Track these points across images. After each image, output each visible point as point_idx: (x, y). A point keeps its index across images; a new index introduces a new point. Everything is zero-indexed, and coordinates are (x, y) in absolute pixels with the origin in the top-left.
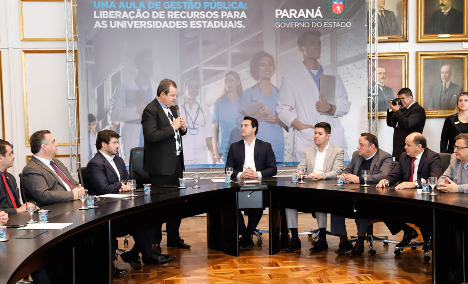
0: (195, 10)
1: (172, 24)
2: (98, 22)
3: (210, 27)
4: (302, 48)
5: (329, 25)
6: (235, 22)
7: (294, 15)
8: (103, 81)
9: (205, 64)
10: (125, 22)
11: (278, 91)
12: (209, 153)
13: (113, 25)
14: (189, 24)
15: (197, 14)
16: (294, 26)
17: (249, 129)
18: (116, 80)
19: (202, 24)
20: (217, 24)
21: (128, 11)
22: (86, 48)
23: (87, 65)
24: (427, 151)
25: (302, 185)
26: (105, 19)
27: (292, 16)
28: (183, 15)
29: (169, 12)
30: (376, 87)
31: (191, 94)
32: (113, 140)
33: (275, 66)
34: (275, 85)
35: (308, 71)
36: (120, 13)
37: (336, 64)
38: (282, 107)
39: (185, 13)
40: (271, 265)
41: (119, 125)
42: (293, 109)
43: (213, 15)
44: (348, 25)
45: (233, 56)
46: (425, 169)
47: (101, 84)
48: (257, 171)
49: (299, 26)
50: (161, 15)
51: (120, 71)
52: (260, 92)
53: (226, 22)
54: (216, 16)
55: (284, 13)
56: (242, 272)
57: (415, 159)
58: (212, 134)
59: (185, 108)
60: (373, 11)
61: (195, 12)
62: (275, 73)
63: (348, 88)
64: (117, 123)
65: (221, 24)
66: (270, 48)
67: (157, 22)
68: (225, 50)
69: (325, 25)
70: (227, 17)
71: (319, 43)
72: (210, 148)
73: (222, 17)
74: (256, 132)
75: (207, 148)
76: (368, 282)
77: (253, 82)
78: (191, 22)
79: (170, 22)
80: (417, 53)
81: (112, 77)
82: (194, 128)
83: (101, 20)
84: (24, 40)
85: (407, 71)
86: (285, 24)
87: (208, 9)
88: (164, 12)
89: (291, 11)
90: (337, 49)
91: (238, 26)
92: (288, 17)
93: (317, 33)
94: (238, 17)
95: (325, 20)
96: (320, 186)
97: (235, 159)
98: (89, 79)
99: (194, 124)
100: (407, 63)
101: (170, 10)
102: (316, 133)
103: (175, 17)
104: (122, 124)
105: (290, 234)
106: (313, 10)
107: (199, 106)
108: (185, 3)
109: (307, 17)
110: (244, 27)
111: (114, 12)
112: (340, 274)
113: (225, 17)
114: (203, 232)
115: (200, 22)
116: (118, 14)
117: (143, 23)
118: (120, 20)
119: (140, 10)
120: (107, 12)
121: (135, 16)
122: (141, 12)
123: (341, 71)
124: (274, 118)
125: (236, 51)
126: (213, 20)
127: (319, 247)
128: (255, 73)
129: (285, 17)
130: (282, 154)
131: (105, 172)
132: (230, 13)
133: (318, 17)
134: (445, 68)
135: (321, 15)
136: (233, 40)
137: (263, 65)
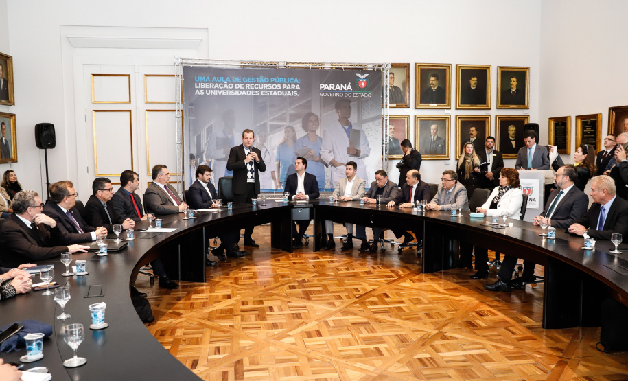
0: (265, 83)
1: (249, 93)
2: (197, 91)
3: (275, 95)
4: (338, 111)
5: (356, 95)
6: (292, 92)
7: (333, 88)
8: (201, 132)
9: (271, 121)
10: (216, 91)
11: (321, 140)
12: (273, 181)
13: (208, 93)
14: (260, 93)
15: (266, 86)
16: (333, 95)
17: (300, 166)
18: (209, 130)
19: (270, 93)
20: (280, 93)
21: (218, 84)
22: (189, 108)
23: (190, 120)
24: (421, 182)
25: (336, 204)
26: (202, 89)
28: (257, 86)
29: (247, 85)
30: (388, 138)
31: (261, 141)
32: (207, 173)
33: (319, 122)
35: (342, 126)
37: (361, 122)
38: (324, 151)
40: (314, 258)
41: (211, 162)
42: (331, 152)
43: (277, 87)
44: (369, 95)
45: (291, 115)
46: (420, 194)
47: (199, 133)
48: (306, 194)
49: (336, 95)
51: (212, 124)
52: (309, 140)
53: (286, 92)
54: (279, 88)
55: (325, 87)
56: (294, 263)
57: (413, 187)
58: (275, 169)
60: (386, 87)
63: (369, 139)
64: (210, 160)
65: (282, 93)
66: (316, 110)
67: (238, 91)
68: (285, 111)
69: (354, 95)
70: (287, 89)
71: (350, 107)
72: (274, 178)
73: (283, 88)
74: (305, 168)
75: (272, 178)
76: (379, 270)
77: (304, 133)
78: (262, 91)
79: (248, 91)
80: (415, 116)
81: (207, 129)
83: (199, 89)
84: (147, 103)
85: (408, 128)
86: (327, 94)
87: (274, 83)
88: (243, 84)
89: (330, 85)
90: (361, 112)
91: (294, 95)
92: (329, 89)
94: (294, 89)
95: (354, 92)
96: (349, 205)
97: (291, 185)
98: (191, 130)
100: (408, 122)
101: (247, 83)
102: (347, 169)
103: (251, 88)
104: (213, 161)
105: (328, 238)
106: (345, 85)
107: (266, 149)
108: (258, 78)
109: (342, 89)
110: (298, 95)
111: (209, 84)
112: (361, 264)
113: (285, 89)
114: (268, 236)
115: (268, 91)
116: (212, 85)
117: (229, 92)
118: (212, 89)
119: (227, 83)
120: (204, 84)
121: (223, 87)
123: (365, 127)
124: (318, 158)
125: (292, 112)
126: (277, 90)
127: (348, 247)
128: (305, 127)
129: (326, 89)
130: (324, 182)
131: (201, 194)
132: (289, 85)
133: (349, 90)
134: (433, 127)
135: (351, 88)
136: (290, 104)
137: (311, 121)
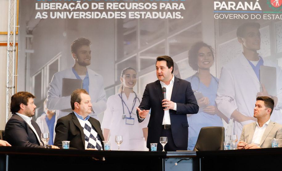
0: (134, 1)
1: (111, 15)
2: (39, 13)
3: (148, 18)
4: (241, 39)
5: (268, 17)
6: (174, 13)
7: (233, 7)
8: (41, 70)
9: (142, 54)
10: (65, 13)
11: (217, 82)
13: (53, 15)
14: (127, 15)
15: (135, 5)
16: (233, 17)
18: (53, 69)
19: (141, 15)
20: (156, 15)
21: (68, 3)
22: (27, 38)
23: (26, 54)
26: (45, 11)
27: (231, 8)
28: (122, 6)
29: (108, 4)
31: (128, 83)
33: (214, 56)
34: (215, 76)
35: (248, 62)
36: (61, 4)
37: (276, 55)
38: (222, 98)
39: (123, 4)
41: (55, 113)
42: (233, 100)
43: (152, 7)
45: (172, 46)
47: (39, 72)
49: (238, 17)
50: (100, 6)
51: (57, 60)
52: (199, 82)
53: (164, 13)
54: (154, 7)
55: (222, 5)
59: (121, 98)
61: (134, 4)
62: (215, 63)
64: (53, 111)
65: (159, 15)
66: (208, 39)
67: (96, 13)
68: (164, 40)
69: (264, 17)
70: (166, 9)
71: (259, 35)
73: (161, 8)
75: (144, 138)
77: (193, 72)
78: (130, 13)
79: (109, 13)
81: (50, 66)
82: (130, 118)
83: (41, 11)
86: (224, 15)
88: (103, 4)
89: (229, 3)
90: (277, 41)
91: (176, 17)
92: (227, 9)
93: (256, 25)
94: (177, 9)
95: (264, 12)
98: (27, 68)
99: (130, 114)
101: (109, 1)
103: (114, 8)
104: (58, 112)
106: (251, 3)
107: (136, 96)
109: (246, 9)
110: (182, 18)
111: (54, 4)
113: (164, 8)
115: (139, 13)
116: (59, 5)
117: (82, 14)
118: (60, 11)
119: (80, 2)
120: (48, 4)
121: (75, 7)
122: (81, 4)
124: (214, 109)
125: (174, 41)
126: (151, 11)
129: (224, 9)
132: (168, 4)
133: (257, 10)
135: (259, 7)
136: (171, 30)
137: (202, 55)
